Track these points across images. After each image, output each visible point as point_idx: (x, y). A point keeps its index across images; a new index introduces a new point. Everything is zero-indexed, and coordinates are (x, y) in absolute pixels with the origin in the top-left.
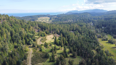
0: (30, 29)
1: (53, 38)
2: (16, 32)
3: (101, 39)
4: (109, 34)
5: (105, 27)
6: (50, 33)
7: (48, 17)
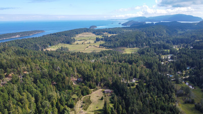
0: (64, 83)
1: (102, 99)
2: (42, 95)
3: (184, 97)
4: (198, 86)
5: (192, 67)
6: (97, 85)
7: (94, 33)
